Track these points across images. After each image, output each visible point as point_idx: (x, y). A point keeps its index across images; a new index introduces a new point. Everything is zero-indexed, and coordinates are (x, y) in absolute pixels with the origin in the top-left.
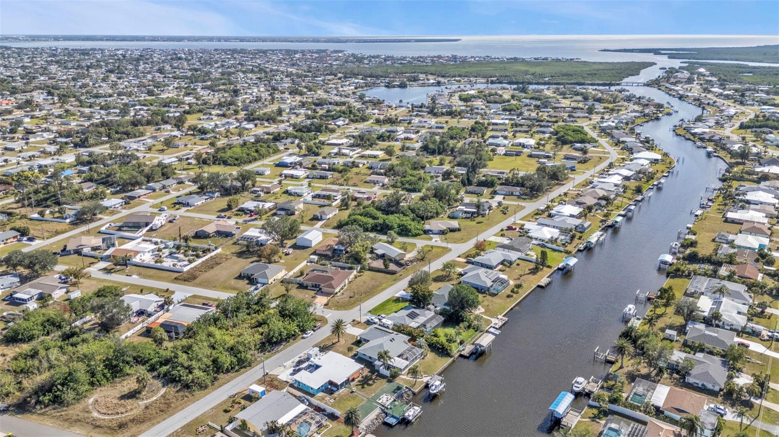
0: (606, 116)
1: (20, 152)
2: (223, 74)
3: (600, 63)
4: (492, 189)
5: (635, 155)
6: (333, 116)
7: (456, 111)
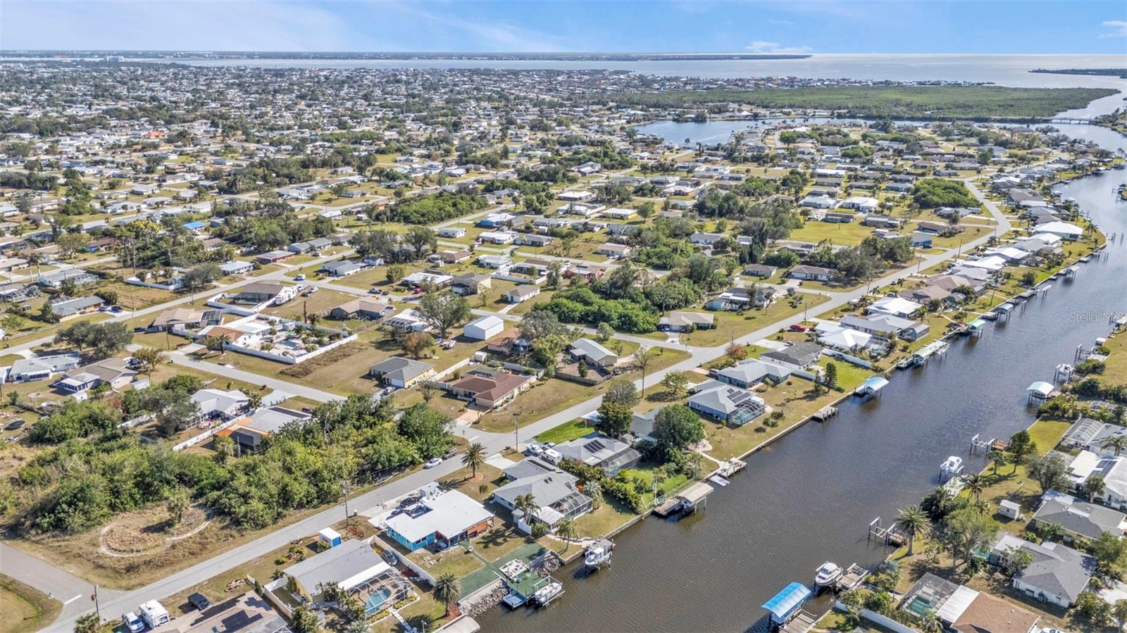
0: (1008, 169)
1: (149, 196)
2: (447, 102)
3: (1026, 90)
4: (784, 270)
5: (1039, 228)
6: (579, 159)
7: (767, 155)
